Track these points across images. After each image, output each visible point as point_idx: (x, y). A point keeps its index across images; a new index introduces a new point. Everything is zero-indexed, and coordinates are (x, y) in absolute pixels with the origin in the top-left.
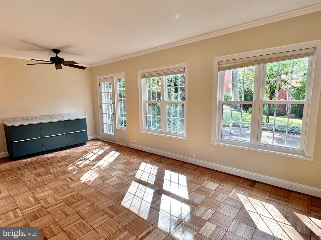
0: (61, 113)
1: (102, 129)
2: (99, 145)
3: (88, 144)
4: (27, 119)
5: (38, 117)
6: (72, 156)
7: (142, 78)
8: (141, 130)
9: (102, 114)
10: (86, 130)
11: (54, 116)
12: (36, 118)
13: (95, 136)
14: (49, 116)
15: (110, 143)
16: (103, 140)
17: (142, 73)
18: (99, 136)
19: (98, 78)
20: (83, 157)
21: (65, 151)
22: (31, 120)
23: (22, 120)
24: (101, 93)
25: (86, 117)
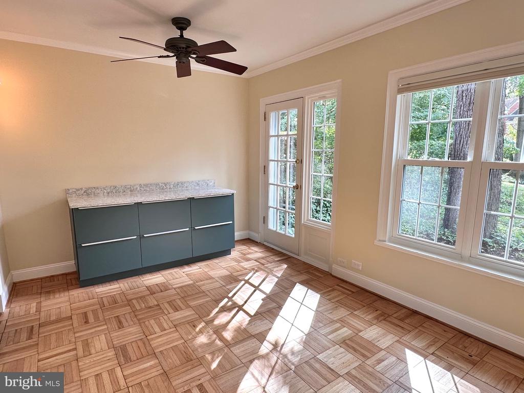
0: (184, 180)
1: (265, 220)
2: (259, 258)
3: (235, 253)
4: (114, 191)
5: (135, 187)
6: (203, 288)
7: (400, 91)
8: (381, 239)
9: (267, 185)
10: (233, 221)
11: (168, 187)
12: (132, 190)
13: (247, 232)
14: (157, 185)
15: (284, 255)
16: (265, 243)
17: (401, 79)
18: (257, 235)
19: (263, 102)
20: (230, 295)
21: (187, 269)
22: (121, 194)
23: (105, 194)
24: (267, 137)
25: (235, 192)
